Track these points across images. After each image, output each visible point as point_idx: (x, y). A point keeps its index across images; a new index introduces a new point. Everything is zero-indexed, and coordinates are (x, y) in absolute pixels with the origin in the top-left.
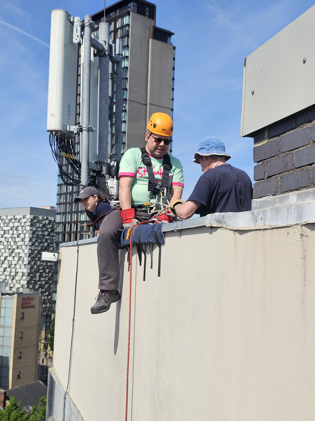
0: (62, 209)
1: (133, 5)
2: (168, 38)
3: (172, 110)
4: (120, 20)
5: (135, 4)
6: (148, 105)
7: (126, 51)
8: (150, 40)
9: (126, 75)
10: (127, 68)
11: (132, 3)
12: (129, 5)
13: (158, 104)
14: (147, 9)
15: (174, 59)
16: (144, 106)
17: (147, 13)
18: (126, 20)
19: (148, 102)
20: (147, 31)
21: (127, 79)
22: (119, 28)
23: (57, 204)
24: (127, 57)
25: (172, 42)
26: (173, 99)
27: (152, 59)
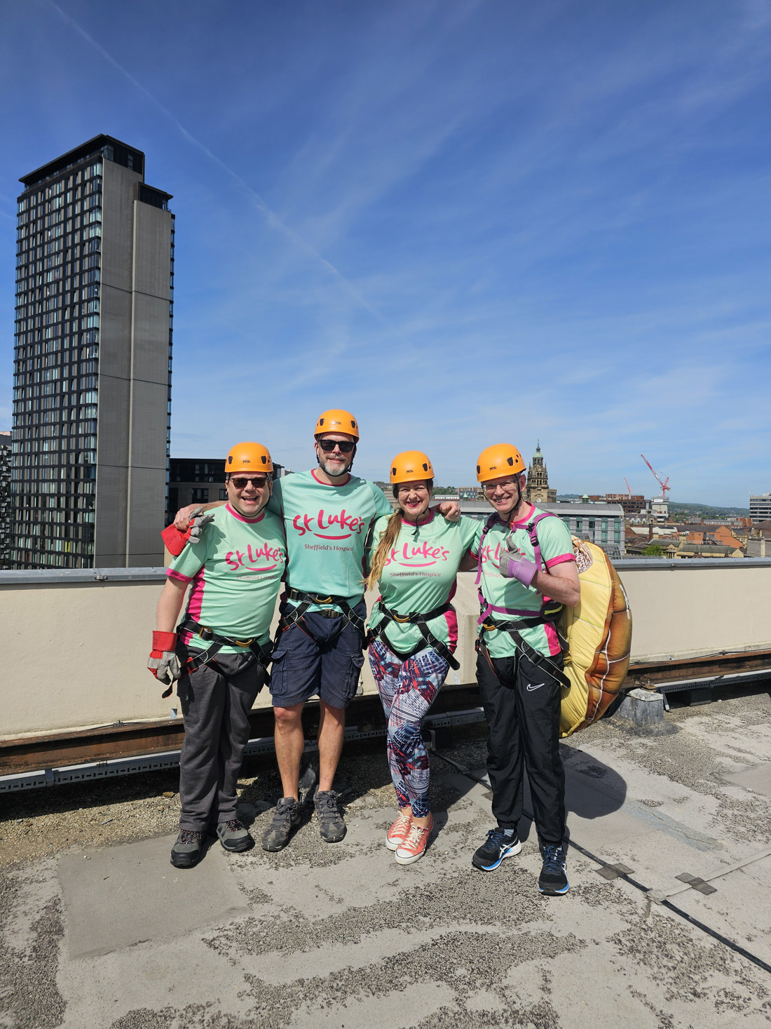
0: (19, 435)
1: (108, 149)
2: (164, 201)
3: (172, 302)
4: (89, 169)
5: (110, 148)
6: (133, 293)
7: (98, 214)
8: (135, 202)
9: (98, 248)
10: (99, 238)
11: (106, 147)
12: (102, 149)
13: (148, 292)
14: (130, 157)
15: (173, 232)
16: (128, 294)
17: (130, 163)
18: (97, 170)
19: (133, 289)
20: (131, 188)
21: (99, 253)
22: (87, 181)
23: (13, 428)
24: (100, 223)
25: (169, 207)
26: (172, 288)
27: (139, 228)
